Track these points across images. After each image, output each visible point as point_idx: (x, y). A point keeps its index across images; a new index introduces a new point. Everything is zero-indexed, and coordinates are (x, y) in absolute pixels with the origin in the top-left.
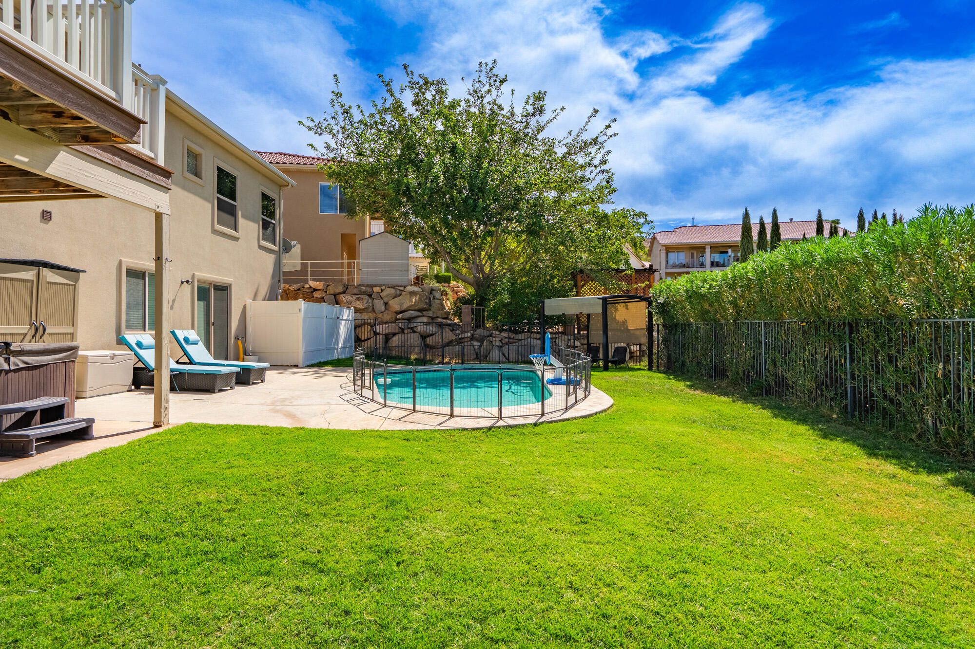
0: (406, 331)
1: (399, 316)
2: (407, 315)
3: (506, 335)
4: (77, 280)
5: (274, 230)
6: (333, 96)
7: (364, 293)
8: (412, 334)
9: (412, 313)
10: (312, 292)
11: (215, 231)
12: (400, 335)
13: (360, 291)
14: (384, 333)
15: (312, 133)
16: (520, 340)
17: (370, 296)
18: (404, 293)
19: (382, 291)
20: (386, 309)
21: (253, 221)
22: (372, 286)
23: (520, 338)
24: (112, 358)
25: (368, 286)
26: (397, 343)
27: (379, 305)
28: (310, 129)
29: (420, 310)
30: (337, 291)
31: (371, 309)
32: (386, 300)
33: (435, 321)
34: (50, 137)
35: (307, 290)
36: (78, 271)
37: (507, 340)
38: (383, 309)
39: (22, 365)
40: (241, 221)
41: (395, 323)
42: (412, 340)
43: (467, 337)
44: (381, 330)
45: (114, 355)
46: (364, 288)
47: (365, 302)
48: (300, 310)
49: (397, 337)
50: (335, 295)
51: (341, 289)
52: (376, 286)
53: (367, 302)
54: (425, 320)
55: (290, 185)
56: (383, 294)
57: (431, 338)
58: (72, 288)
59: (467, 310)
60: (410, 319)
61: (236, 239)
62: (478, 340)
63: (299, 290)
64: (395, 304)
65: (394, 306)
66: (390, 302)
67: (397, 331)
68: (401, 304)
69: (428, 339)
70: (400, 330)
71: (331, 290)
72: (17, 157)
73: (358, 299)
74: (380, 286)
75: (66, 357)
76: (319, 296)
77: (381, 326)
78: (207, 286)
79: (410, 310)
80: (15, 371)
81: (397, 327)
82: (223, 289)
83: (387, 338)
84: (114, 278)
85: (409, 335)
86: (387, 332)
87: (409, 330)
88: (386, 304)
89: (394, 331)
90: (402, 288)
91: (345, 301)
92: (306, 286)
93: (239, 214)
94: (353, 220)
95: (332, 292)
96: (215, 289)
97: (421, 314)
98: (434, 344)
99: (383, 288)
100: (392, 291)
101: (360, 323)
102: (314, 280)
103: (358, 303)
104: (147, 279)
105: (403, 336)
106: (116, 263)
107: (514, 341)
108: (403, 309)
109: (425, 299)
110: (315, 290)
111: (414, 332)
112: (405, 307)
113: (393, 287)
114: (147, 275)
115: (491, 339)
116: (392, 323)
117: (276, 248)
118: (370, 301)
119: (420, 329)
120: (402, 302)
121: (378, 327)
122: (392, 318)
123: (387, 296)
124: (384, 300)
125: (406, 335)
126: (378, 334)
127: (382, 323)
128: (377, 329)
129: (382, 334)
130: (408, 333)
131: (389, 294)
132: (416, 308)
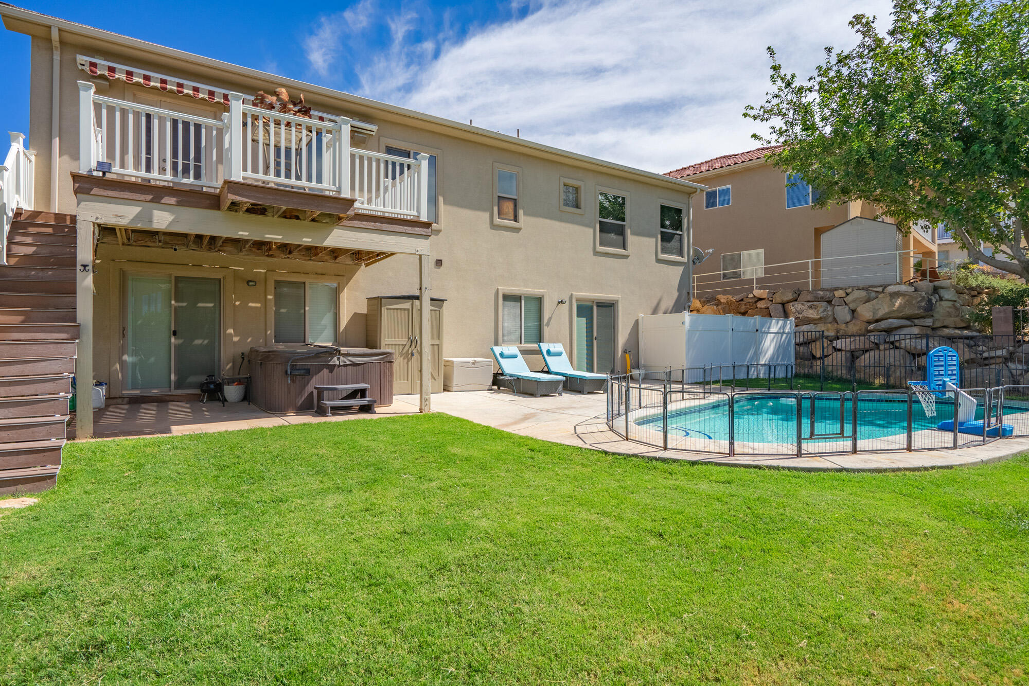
0: (882, 347)
1: (871, 327)
2: (883, 325)
4: (441, 307)
5: (681, 241)
6: (772, 72)
7: (821, 299)
8: (892, 351)
9: (895, 322)
10: (756, 302)
11: (597, 252)
12: (872, 353)
13: (816, 297)
14: (848, 349)
15: (758, 121)
17: (829, 302)
18: (881, 296)
19: (847, 294)
20: (852, 318)
21: (649, 235)
22: (833, 290)
24: (474, 363)
25: (827, 290)
27: (843, 313)
28: (755, 118)
29: (908, 318)
30: (786, 299)
31: (830, 319)
32: (852, 306)
33: (939, 333)
34: (327, 223)
35: (750, 301)
36: (443, 301)
38: (848, 318)
39: (348, 363)
40: (631, 239)
41: (864, 335)
42: (892, 360)
43: (999, 357)
44: (844, 345)
45: (475, 361)
46: (821, 293)
47: (821, 310)
48: (683, 323)
49: (868, 355)
50: (783, 304)
51: (790, 296)
52: (837, 289)
53: (825, 310)
54: (916, 330)
55: (699, 190)
56: (848, 299)
58: (438, 312)
59: (1002, 315)
60: (889, 331)
61: (626, 257)
63: (742, 300)
64: (866, 312)
65: (864, 313)
66: (858, 309)
67: (867, 346)
68: (875, 311)
69: (923, 358)
70: (872, 346)
71: (778, 298)
72: (304, 239)
73: (811, 307)
74: (844, 289)
75: (380, 359)
76: (763, 306)
77: (843, 340)
78: (590, 304)
79: (890, 318)
80: (344, 366)
81: (867, 341)
82: (608, 307)
83: (854, 356)
84: (492, 302)
85: (887, 352)
86: (853, 347)
87: (887, 346)
88: (853, 311)
89: (862, 347)
90: (879, 289)
91: (794, 310)
92: (751, 296)
93: (629, 232)
94: (824, 209)
95: (779, 300)
96: (598, 306)
97: (909, 323)
99: (849, 291)
100: (863, 294)
101: (814, 337)
102: (760, 288)
103: (811, 311)
104: (523, 302)
105: (877, 352)
106: (494, 291)
108: (878, 317)
109: (920, 302)
110: (761, 299)
111: (896, 348)
112: (880, 314)
113: (865, 288)
114: (523, 298)
116: (860, 336)
117: (685, 260)
118: (830, 308)
119: (907, 343)
120: (876, 308)
121: (839, 341)
122: (860, 330)
123: (854, 301)
124: (851, 305)
125: (882, 353)
126: (839, 350)
127: (846, 336)
128: (838, 344)
129: (846, 351)
130: (885, 350)
131: (858, 298)
132: (901, 314)
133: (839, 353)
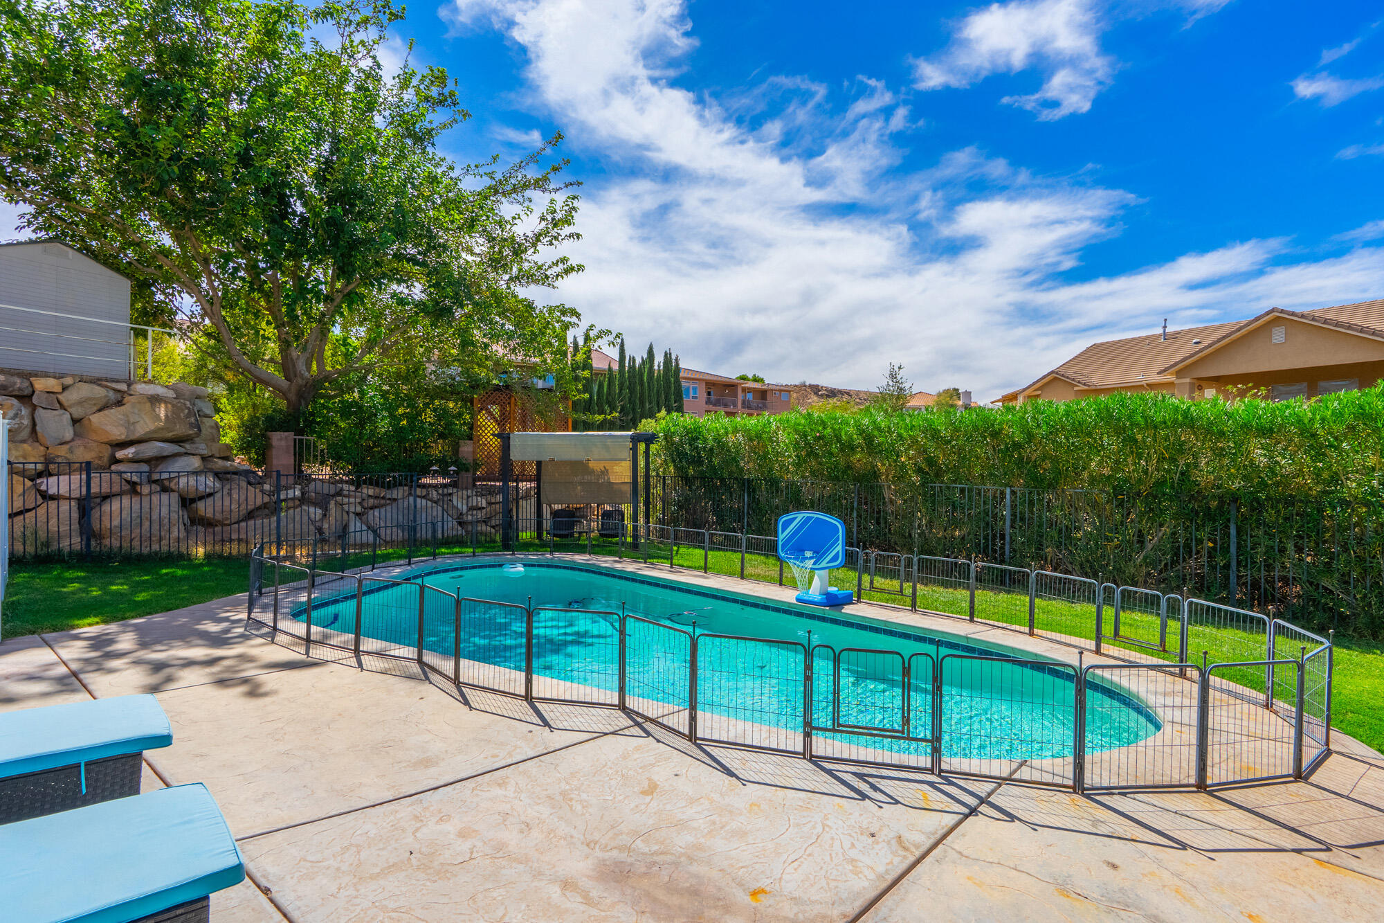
0: (146, 489)
1: (124, 453)
2: (146, 450)
3: (371, 492)
7: (4, 391)
8: (165, 497)
9: (160, 447)
12: (126, 500)
14: (76, 494)
16: (395, 500)
17: (24, 398)
18: (129, 399)
19: (65, 388)
20: (77, 435)
22: (27, 375)
23: (394, 496)
25: (12, 372)
26: (116, 522)
27: (55, 424)
29: (178, 441)
31: (27, 433)
32: (77, 412)
33: (211, 465)
37: (371, 501)
38: (69, 434)
41: (109, 469)
44: (65, 487)
49: (116, 504)
52: (43, 376)
53: (15, 415)
56: (67, 398)
57: (210, 501)
59: (283, 443)
60: (153, 462)
62: (315, 504)
64: (111, 425)
65: (109, 428)
66: (92, 418)
67: (116, 489)
68: (129, 425)
69: (201, 505)
70: (126, 487)
74: (59, 377)
77: (63, 477)
79: (153, 439)
81: (115, 480)
83: (85, 507)
85: (155, 498)
86: (85, 492)
87: (153, 487)
88: (75, 421)
89: (105, 490)
90: (124, 387)
97: (182, 450)
98: (218, 516)
99: (68, 381)
100: (99, 392)
105: (136, 500)
107: (383, 502)
108: (132, 437)
109: (188, 416)
111: (165, 489)
112: (139, 431)
113: (97, 381)
115: (339, 499)
116: (99, 469)
118: (25, 412)
119: (182, 483)
120: (132, 421)
121: (53, 480)
122: (100, 458)
123: (80, 403)
124: (73, 410)
125: (146, 500)
126: (52, 498)
127: (68, 467)
128: (52, 485)
129: (70, 499)
130: (150, 494)
131: (90, 399)
132: (170, 434)
133: (53, 504)
